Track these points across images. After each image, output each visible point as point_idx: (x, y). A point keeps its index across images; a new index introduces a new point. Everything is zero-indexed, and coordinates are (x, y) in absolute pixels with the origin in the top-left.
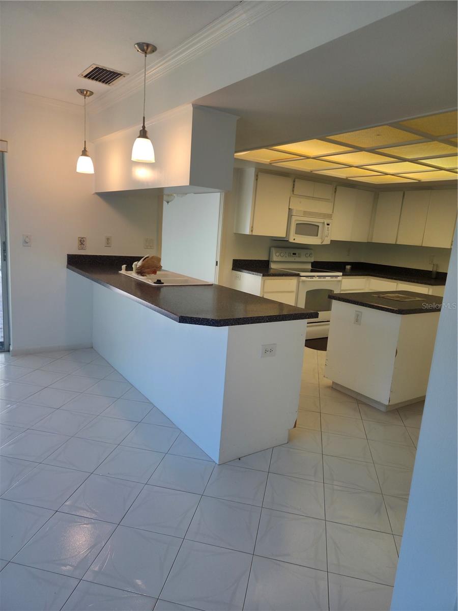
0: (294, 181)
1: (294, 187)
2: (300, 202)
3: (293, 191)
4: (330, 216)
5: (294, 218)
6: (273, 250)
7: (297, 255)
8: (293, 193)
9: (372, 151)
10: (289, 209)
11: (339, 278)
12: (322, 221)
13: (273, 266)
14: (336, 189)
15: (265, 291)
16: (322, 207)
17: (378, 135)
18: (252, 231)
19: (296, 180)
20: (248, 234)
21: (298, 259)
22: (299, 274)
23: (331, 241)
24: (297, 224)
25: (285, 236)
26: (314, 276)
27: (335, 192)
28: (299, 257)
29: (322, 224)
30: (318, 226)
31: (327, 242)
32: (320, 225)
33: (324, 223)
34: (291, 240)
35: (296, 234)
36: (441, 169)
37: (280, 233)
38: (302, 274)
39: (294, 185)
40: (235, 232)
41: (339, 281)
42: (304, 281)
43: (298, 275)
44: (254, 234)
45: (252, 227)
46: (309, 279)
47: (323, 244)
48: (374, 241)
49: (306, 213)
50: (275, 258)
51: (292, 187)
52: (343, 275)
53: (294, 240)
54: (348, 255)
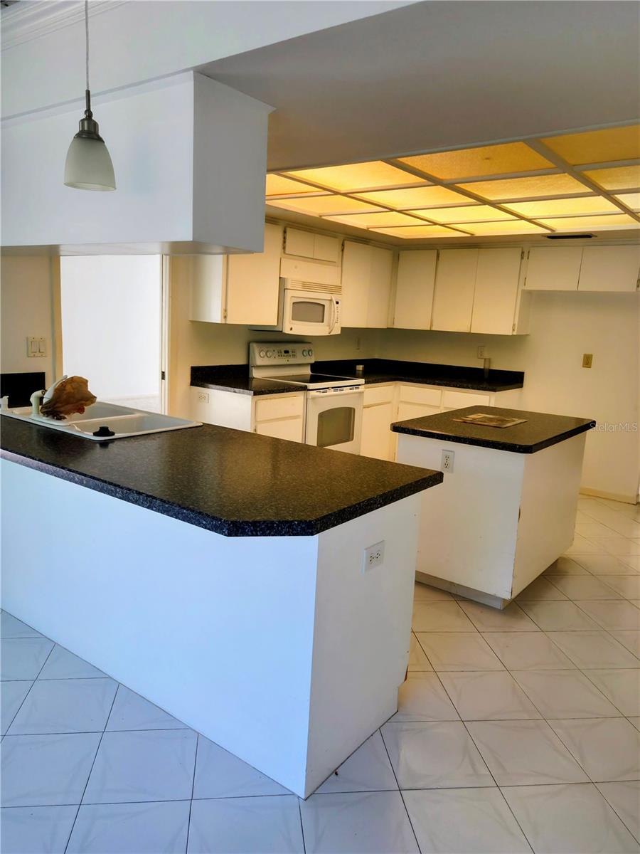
0: (285, 232)
1: (284, 242)
2: (296, 267)
3: (284, 248)
4: (337, 289)
5: (289, 294)
6: (255, 348)
7: (290, 353)
8: (284, 252)
9: (451, 186)
10: (280, 278)
11: (362, 388)
12: (328, 296)
13: (256, 374)
14: (343, 245)
15: (258, 420)
16: (327, 275)
17: (487, 159)
18: (225, 317)
19: (288, 230)
20: (219, 322)
21: (292, 361)
22: (306, 387)
23: (342, 328)
24: (294, 303)
25: (276, 324)
26: (328, 388)
27: (343, 250)
28: (294, 356)
29: (328, 302)
30: (324, 306)
31: (337, 331)
32: (327, 304)
33: (331, 300)
34: (287, 331)
35: (293, 319)
36: (521, 218)
37: (267, 318)
38: (311, 386)
39: (285, 238)
40: (190, 319)
41: (361, 393)
42: (314, 398)
43: (305, 389)
44: (228, 322)
45: (226, 311)
46: (322, 394)
47: (331, 334)
48: (398, 325)
49: (306, 286)
50: (259, 361)
51: (282, 240)
52: (366, 383)
53: (291, 329)
54: (358, 349)
